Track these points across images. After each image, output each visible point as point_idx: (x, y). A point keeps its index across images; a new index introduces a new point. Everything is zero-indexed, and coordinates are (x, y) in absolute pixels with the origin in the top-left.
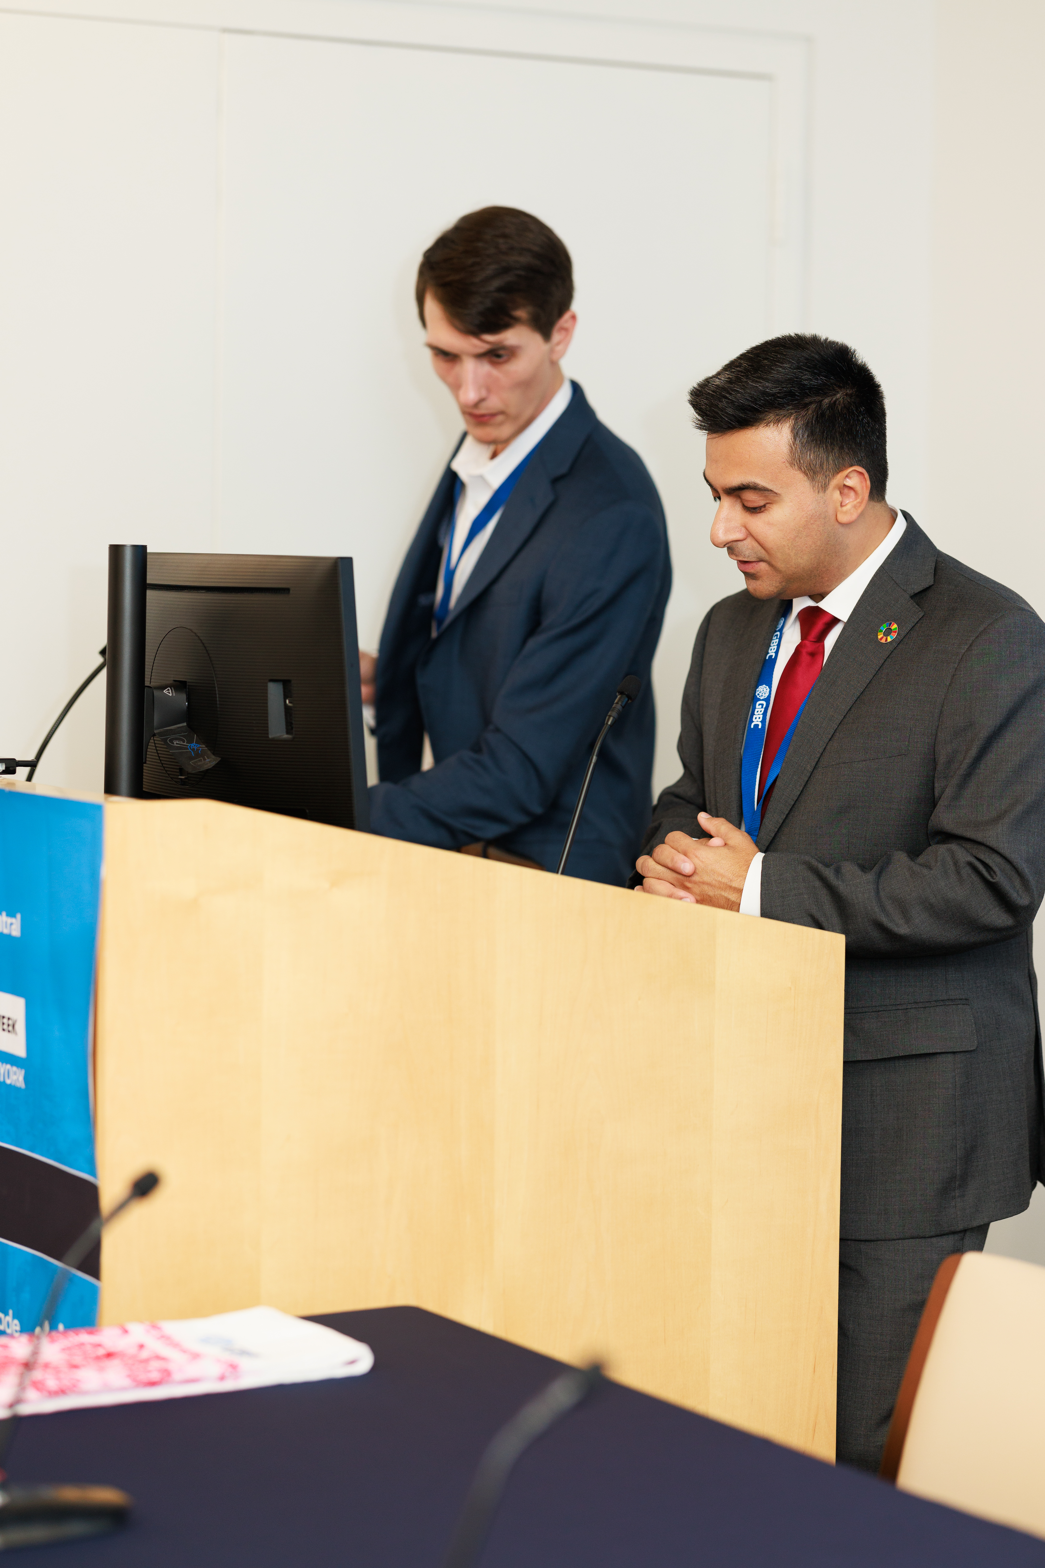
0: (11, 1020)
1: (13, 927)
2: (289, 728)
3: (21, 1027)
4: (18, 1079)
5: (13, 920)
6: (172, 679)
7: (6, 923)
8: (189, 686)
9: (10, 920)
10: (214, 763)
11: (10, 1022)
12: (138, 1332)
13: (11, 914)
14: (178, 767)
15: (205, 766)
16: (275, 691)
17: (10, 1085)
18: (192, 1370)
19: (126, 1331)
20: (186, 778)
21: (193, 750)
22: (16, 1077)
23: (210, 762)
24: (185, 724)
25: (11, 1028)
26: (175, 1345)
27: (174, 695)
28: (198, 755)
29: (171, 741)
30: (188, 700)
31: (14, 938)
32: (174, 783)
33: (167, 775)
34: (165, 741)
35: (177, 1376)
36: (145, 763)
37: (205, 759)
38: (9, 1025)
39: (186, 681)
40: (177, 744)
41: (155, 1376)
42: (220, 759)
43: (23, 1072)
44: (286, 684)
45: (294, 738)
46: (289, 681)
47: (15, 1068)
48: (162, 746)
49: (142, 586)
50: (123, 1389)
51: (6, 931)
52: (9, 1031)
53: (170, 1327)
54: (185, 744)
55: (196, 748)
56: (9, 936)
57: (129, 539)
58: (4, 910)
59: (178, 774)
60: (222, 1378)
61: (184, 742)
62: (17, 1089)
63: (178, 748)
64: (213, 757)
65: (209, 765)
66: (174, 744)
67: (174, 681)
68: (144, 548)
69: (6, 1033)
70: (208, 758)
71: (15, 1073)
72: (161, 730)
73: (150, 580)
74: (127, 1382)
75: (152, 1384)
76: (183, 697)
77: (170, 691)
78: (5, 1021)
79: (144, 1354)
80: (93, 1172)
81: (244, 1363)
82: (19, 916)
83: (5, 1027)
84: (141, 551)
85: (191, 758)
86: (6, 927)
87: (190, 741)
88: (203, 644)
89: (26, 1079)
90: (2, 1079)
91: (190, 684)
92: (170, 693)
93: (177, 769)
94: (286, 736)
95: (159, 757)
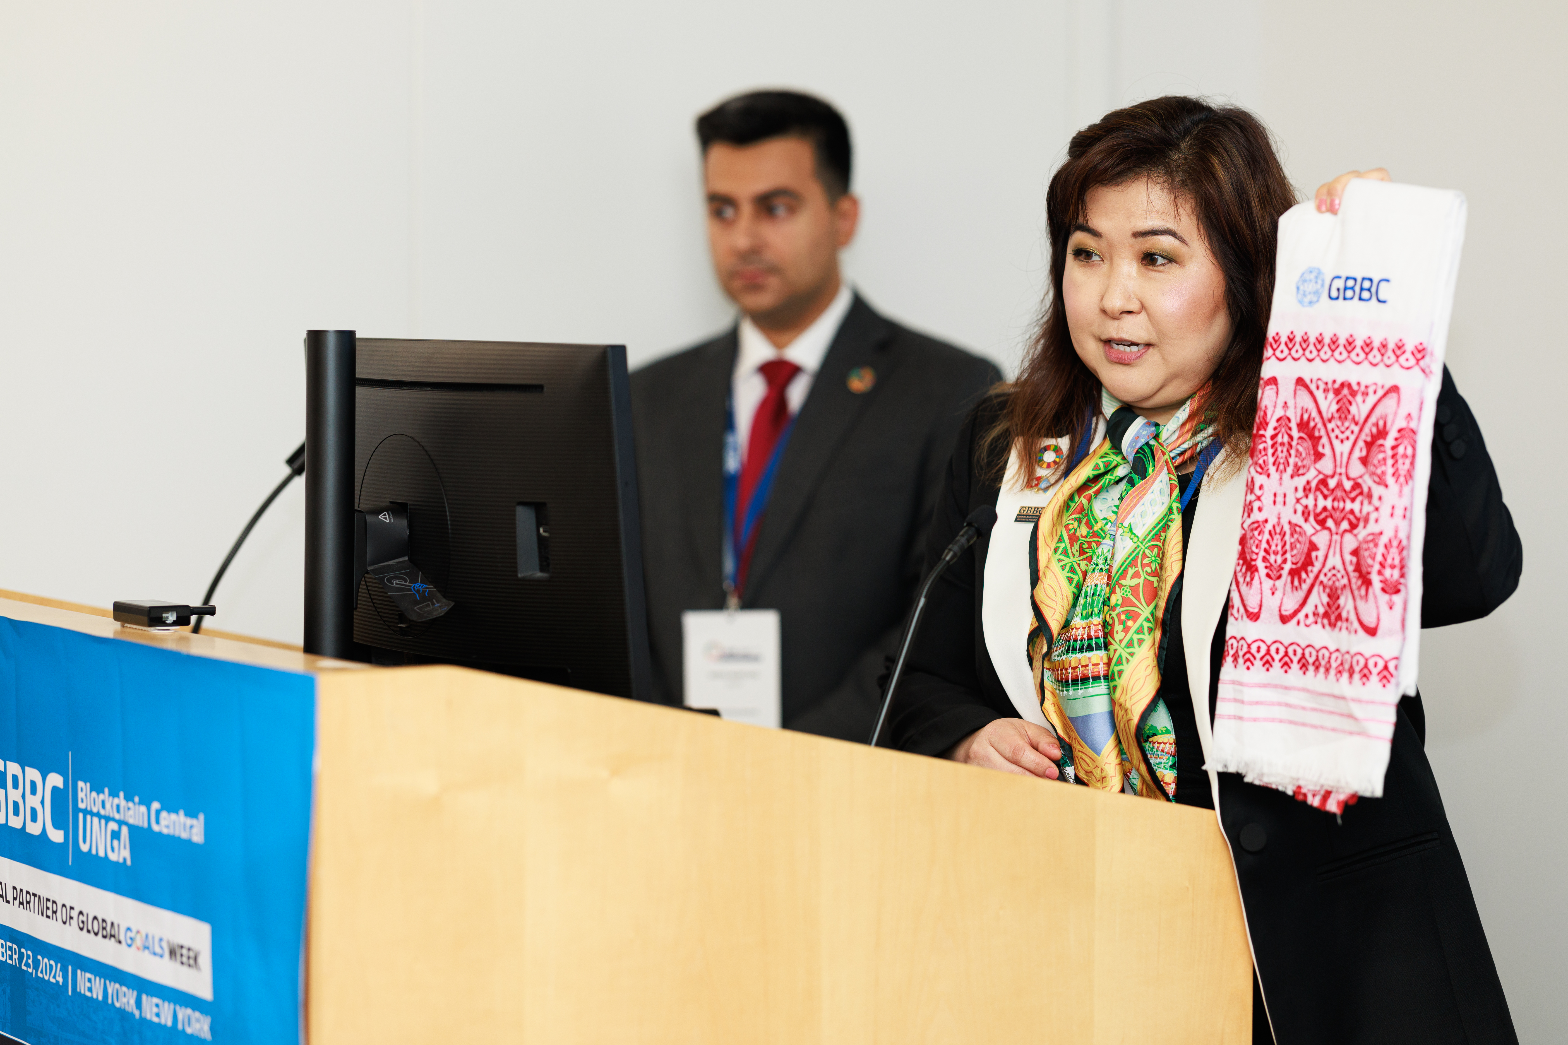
0: (192, 950)
1: (195, 830)
2: (544, 564)
4: (202, 1029)
5: (194, 822)
6: (388, 500)
7: (185, 825)
8: (410, 509)
9: (189, 821)
10: (446, 609)
11: (192, 954)
13: (191, 814)
14: (397, 613)
15: (435, 613)
16: (524, 518)
17: (192, 1036)
20: (407, 627)
21: (418, 591)
22: (200, 1026)
23: (440, 607)
24: (406, 558)
25: (192, 962)
27: (392, 521)
28: (424, 599)
29: (390, 580)
30: (410, 526)
31: (196, 845)
32: (391, 632)
33: (382, 622)
34: (381, 580)
36: (356, 608)
37: (433, 604)
38: (189, 958)
39: (406, 504)
40: (396, 584)
42: (452, 604)
43: (209, 1020)
44: (539, 508)
45: (550, 577)
46: (544, 504)
47: (197, 1014)
48: (377, 585)
49: (350, 380)
51: (184, 835)
52: (189, 966)
54: (407, 584)
55: (421, 589)
56: (189, 842)
57: (332, 323)
59: (397, 621)
61: (406, 581)
62: (201, 1041)
63: (398, 590)
64: (444, 600)
65: (440, 611)
66: (393, 584)
67: (391, 503)
69: (185, 969)
70: (438, 603)
71: (198, 1020)
72: (376, 566)
73: (360, 374)
76: (403, 523)
77: (387, 516)
78: (184, 951)
82: (201, 817)
83: (185, 959)
84: (347, 338)
85: (417, 603)
86: (185, 830)
87: (414, 580)
88: (429, 456)
89: (212, 1029)
90: (180, 1027)
91: (412, 507)
92: (385, 518)
93: (395, 615)
94: (539, 575)
95: (372, 599)
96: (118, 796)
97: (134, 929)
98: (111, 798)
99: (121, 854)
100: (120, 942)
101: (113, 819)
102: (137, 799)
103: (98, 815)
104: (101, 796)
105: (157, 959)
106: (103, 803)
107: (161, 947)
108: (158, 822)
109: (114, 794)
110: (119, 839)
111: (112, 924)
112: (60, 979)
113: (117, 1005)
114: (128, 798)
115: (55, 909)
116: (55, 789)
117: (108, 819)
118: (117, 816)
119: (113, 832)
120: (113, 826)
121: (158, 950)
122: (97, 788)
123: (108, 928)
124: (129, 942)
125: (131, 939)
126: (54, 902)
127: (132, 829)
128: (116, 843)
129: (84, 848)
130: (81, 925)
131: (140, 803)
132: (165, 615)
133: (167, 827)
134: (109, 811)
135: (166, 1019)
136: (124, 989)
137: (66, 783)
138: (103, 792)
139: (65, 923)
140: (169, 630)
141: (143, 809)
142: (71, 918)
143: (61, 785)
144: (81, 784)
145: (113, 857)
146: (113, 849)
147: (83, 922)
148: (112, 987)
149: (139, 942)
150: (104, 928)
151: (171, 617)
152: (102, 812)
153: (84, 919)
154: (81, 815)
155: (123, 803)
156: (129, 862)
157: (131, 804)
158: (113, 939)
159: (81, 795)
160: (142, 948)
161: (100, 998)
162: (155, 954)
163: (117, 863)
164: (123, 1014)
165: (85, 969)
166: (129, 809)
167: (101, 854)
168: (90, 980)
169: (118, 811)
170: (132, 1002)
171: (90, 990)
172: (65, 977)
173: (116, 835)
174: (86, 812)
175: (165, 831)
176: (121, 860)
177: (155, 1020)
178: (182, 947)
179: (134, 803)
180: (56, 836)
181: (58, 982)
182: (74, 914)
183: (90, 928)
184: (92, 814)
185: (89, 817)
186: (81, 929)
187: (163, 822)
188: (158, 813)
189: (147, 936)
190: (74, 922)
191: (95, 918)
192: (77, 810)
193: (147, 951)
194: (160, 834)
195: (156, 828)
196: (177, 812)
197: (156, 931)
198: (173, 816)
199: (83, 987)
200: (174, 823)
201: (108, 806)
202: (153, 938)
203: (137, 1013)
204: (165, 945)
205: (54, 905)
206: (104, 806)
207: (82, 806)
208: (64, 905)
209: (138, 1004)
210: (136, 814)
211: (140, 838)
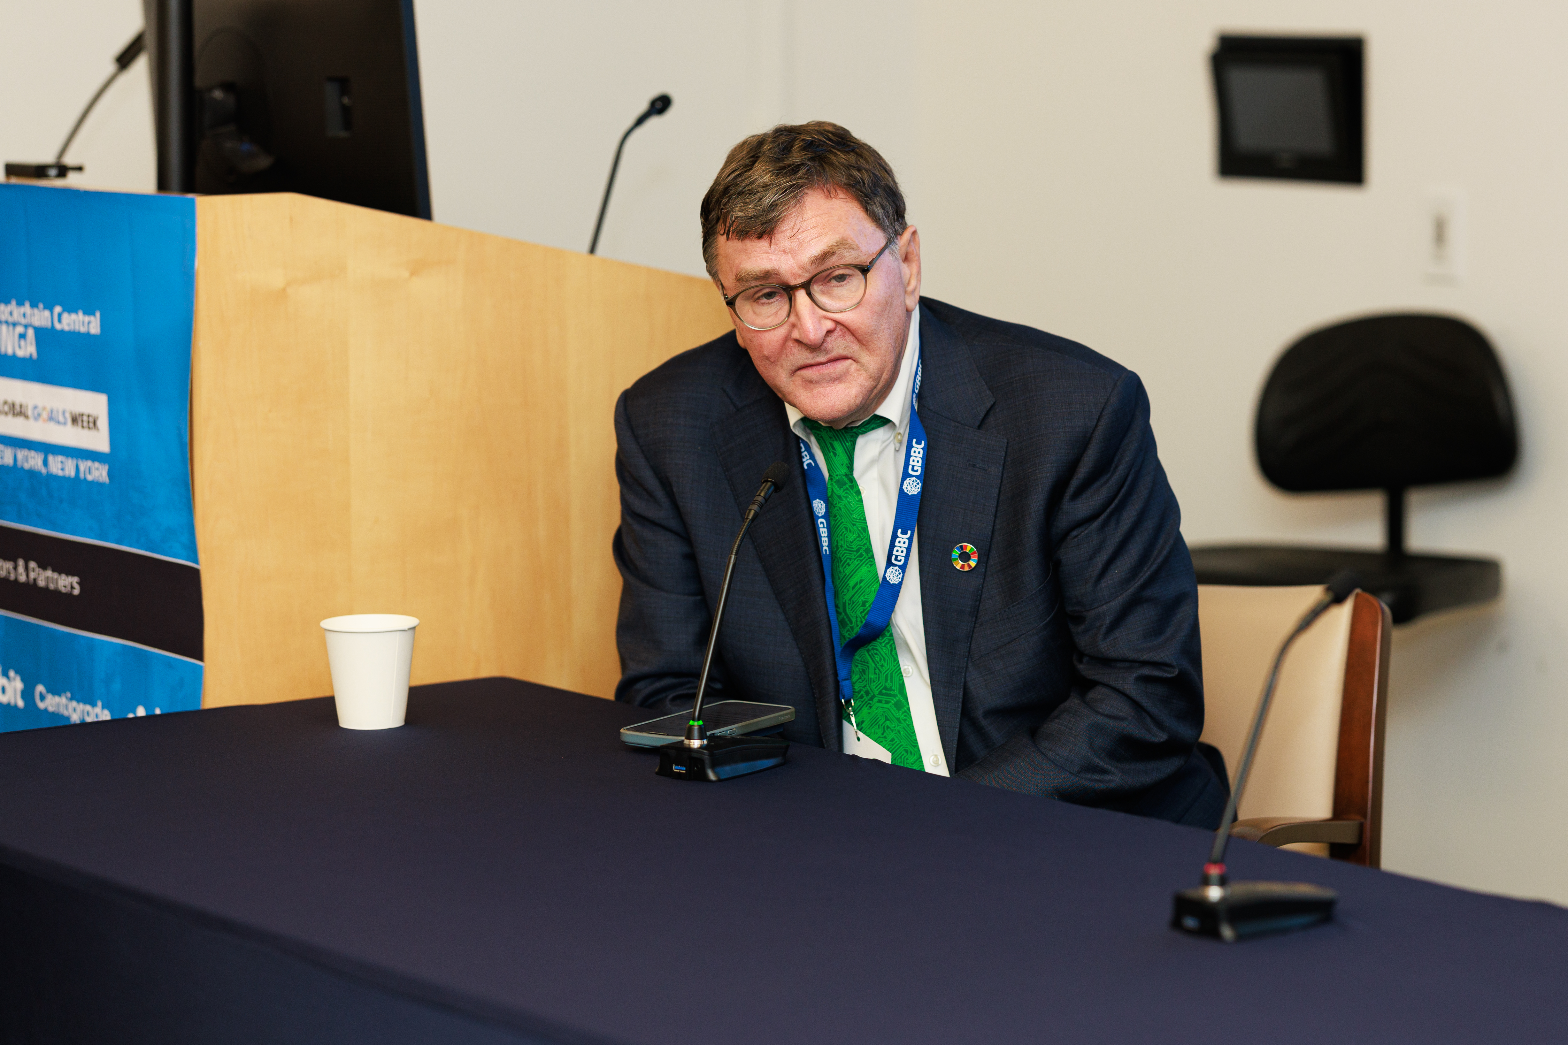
0: (92, 416)
1: (92, 325)
2: (347, 126)
4: (101, 475)
5: (92, 318)
6: (221, 81)
7: (83, 322)
8: (236, 86)
9: (87, 319)
10: (269, 163)
11: (91, 420)
13: (89, 312)
15: (259, 166)
16: (331, 90)
17: (92, 482)
21: (246, 151)
22: (99, 473)
23: (265, 161)
24: (234, 126)
25: (91, 425)
27: (223, 96)
28: (251, 156)
29: (223, 143)
30: (237, 100)
31: (93, 336)
34: (216, 143)
37: (259, 160)
39: (235, 83)
40: (228, 145)
42: (274, 159)
43: (106, 467)
44: (343, 82)
45: (352, 136)
46: (347, 80)
47: (97, 464)
51: (83, 330)
52: (89, 428)
54: (237, 145)
55: (248, 149)
56: (88, 335)
61: (235, 144)
62: (100, 485)
63: (229, 150)
64: (267, 157)
65: (264, 165)
70: (262, 158)
71: (98, 469)
72: (212, 132)
76: (232, 98)
80: (193, 558)
82: (98, 314)
83: (85, 424)
85: (245, 159)
86: (83, 325)
87: (242, 143)
88: (250, 43)
89: (110, 474)
90: (82, 475)
91: (238, 85)
92: (218, 94)
94: (343, 134)
95: (208, 160)
96: (24, 306)
97: (40, 408)
98: (18, 308)
99: (28, 349)
100: (28, 418)
101: (20, 324)
102: (40, 306)
103: (6, 322)
104: (9, 308)
105: (61, 426)
106: (11, 314)
107: (65, 417)
108: (60, 321)
109: (20, 304)
110: (25, 339)
111: (21, 405)
113: (27, 466)
114: (32, 307)
117: (14, 325)
118: (23, 322)
119: (20, 334)
120: (20, 329)
121: (61, 419)
122: (5, 301)
123: (17, 408)
124: (36, 417)
125: (38, 414)
127: (39, 331)
128: (22, 342)
131: (44, 309)
132: (46, 170)
133: (68, 324)
134: (16, 318)
135: (70, 472)
136: (32, 454)
138: (11, 304)
140: (49, 181)
141: (47, 313)
145: (20, 353)
146: (20, 347)
148: (21, 454)
149: (45, 415)
150: (14, 409)
151: (52, 172)
152: (10, 320)
155: (28, 310)
156: (35, 356)
157: (36, 311)
158: (21, 416)
160: (47, 420)
161: (11, 464)
162: (58, 422)
163: (23, 358)
164: (32, 474)
166: (34, 314)
167: (10, 352)
169: (24, 317)
170: (40, 462)
173: (23, 336)
175: (66, 328)
176: (28, 355)
177: (60, 473)
178: (82, 415)
179: (38, 310)
187: (64, 322)
188: (60, 315)
189: (52, 410)
191: (5, 402)
193: (51, 422)
194: (62, 331)
195: (58, 326)
196: (76, 312)
197: (60, 406)
198: (73, 316)
200: (74, 322)
201: (15, 314)
202: (58, 412)
203: (44, 471)
204: (67, 415)
209: (45, 463)
210: (41, 317)
211: (44, 336)
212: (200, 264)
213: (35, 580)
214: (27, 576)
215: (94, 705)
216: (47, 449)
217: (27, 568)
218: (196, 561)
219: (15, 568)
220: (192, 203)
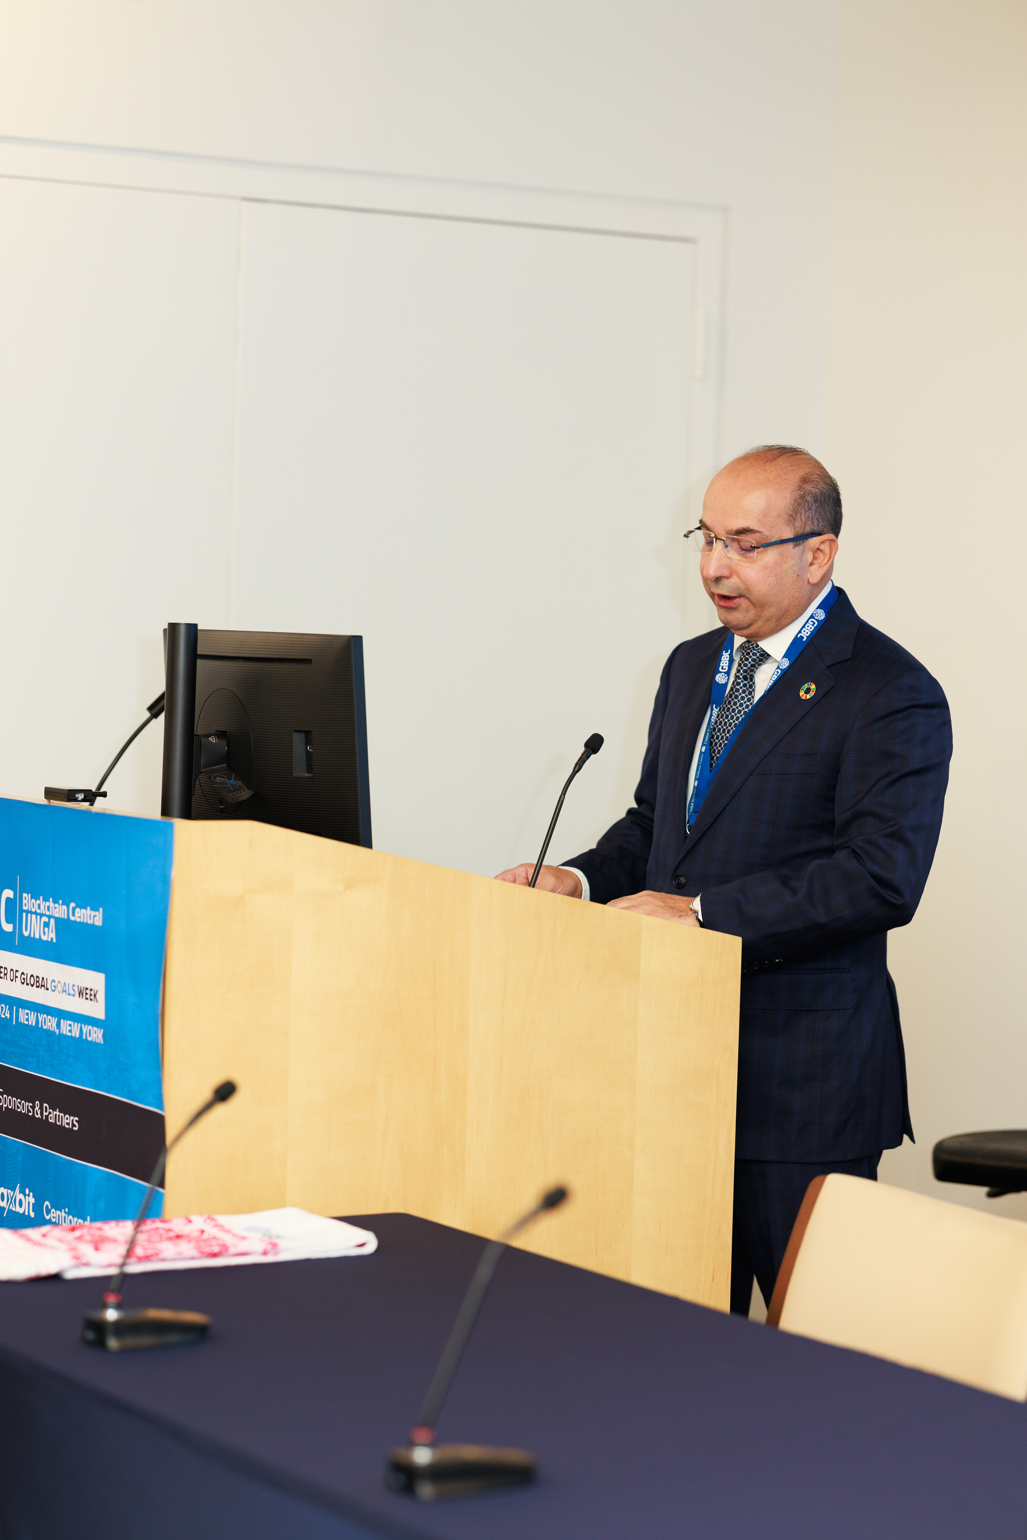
1: (96, 918)
2: (310, 768)
3: (101, 996)
4: (98, 1037)
5: (97, 913)
6: (215, 729)
7: (90, 915)
9: (93, 913)
10: (249, 795)
12: (199, 1222)
13: (95, 908)
14: (219, 799)
15: (244, 797)
16: (298, 740)
17: (91, 1041)
18: (243, 1247)
19: (190, 1221)
20: (225, 808)
21: (232, 785)
22: (96, 1035)
23: (245, 794)
24: (225, 765)
25: (92, 997)
26: (228, 1231)
27: (217, 742)
28: (236, 789)
29: (215, 778)
30: (228, 745)
31: (97, 927)
32: (215, 811)
33: (209, 805)
34: (210, 778)
35: (232, 1250)
36: (194, 795)
37: (241, 793)
38: (91, 995)
39: (226, 732)
40: (219, 780)
41: (216, 1249)
42: (254, 792)
43: (102, 1030)
44: (307, 733)
45: (313, 776)
46: (311, 732)
47: (95, 1028)
48: (207, 782)
49: (193, 656)
50: (193, 1258)
51: (89, 922)
52: (91, 1000)
53: (222, 1219)
55: (234, 784)
56: (93, 925)
57: (183, 618)
58: (89, 906)
59: (218, 804)
60: (265, 1253)
61: (224, 779)
62: (97, 1044)
63: (220, 783)
64: (248, 790)
65: (246, 796)
66: (217, 780)
67: (217, 731)
68: (196, 625)
70: (244, 792)
71: (96, 1032)
72: (207, 769)
73: (200, 651)
74: (194, 1253)
75: (215, 1255)
76: (224, 743)
77: (214, 739)
78: (88, 991)
79: (205, 1236)
80: (161, 1106)
81: (282, 1244)
82: (101, 910)
83: (88, 996)
84: (192, 628)
85: (232, 791)
87: (229, 778)
88: (241, 702)
89: (104, 1036)
90: (84, 1037)
91: (229, 733)
92: (213, 740)
93: (218, 800)
94: (306, 775)
95: (203, 791)
96: (49, 901)
97: (57, 982)
98: (44, 902)
99: (50, 935)
100: (47, 989)
101: (45, 915)
102: (61, 902)
103: (36, 913)
104: (38, 902)
105: (71, 997)
106: (39, 906)
107: (74, 990)
108: (74, 915)
109: (46, 900)
110: (48, 927)
111: (43, 978)
112: (8, 1015)
113: (45, 1027)
114: (55, 902)
115: (6, 973)
116: (8, 899)
117: (42, 915)
118: (48, 913)
119: (45, 922)
120: (45, 919)
121: (71, 992)
122: (35, 897)
123: (40, 982)
124: (53, 988)
125: (55, 986)
126: (5, 968)
127: (57, 920)
128: (46, 929)
129: (26, 934)
130: (23, 981)
131: (63, 904)
132: (77, 795)
133: (80, 917)
134: (43, 910)
135: (76, 1033)
136: (49, 1017)
137: (15, 895)
138: (39, 900)
139: (12, 980)
140: (79, 804)
141: (65, 907)
142: (16, 977)
143: (12, 896)
144: (25, 895)
145: (44, 938)
146: (44, 933)
147: (24, 979)
148: (42, 1017)
149: (59, 988)
150: (37, 982)
151: (81, 796)
152: (38, 911)
153: (25, 977)
154: (24, 914)
155: (52, 905)
156: (54, 941)
157: (57, 905)
158: (43, 988)
159: (25, 901)
160: (61, 992)
161: (34, 1024)
162: (69, 994)
163: (47, 941)
164: (48, 1033)
165: (24, 1008)
166: (55, 908)
167: (37, 936)
168: (27, 1014)
169: (49, 910)
170: (54, 1025)
171: (27, 1020)
172: (11, 1014)
173: (47, 925)
174: (27, 912)
175: (78, 920)
176: (49, 940)
177: (69, 1034)
178: (87, 989)
179: (59, 904)
180: (8, 928)
181: (6, 1017)
182: (18, 974)
183: (28, 982)
184: (32, 913)
185: (29, 915)
186: (23, 983)
187: (77, 915)
188: (74, 909)
189: (65, 984)
190: (18, 980)
191: (32, 976)
192: (22, 911)
193: (64, 993)
194: (75, 921)
195: (72, 918)
196: (86, 908)
197: (70, 981)
198: (83, 911)
199: (22, 1018)
200: (84, 914)
201: (42, 907)
202: (69, 984)
203: (57, 1031)
204: (76, 988)
205: (6, 970)
206: (39, 908)
207: (25, 908)
208: (12, 970)
209: (58, 1025)
210: (60, 911)
211: (62, 925)
212: (176, 874)
213: (47, 1116)
214: (42, 1114)
215: (85, 1220)
216: (61, 1014)
217: (41, 1108)
218: (162, 1109)
219: (33, 1107)
220: (171, 826)
